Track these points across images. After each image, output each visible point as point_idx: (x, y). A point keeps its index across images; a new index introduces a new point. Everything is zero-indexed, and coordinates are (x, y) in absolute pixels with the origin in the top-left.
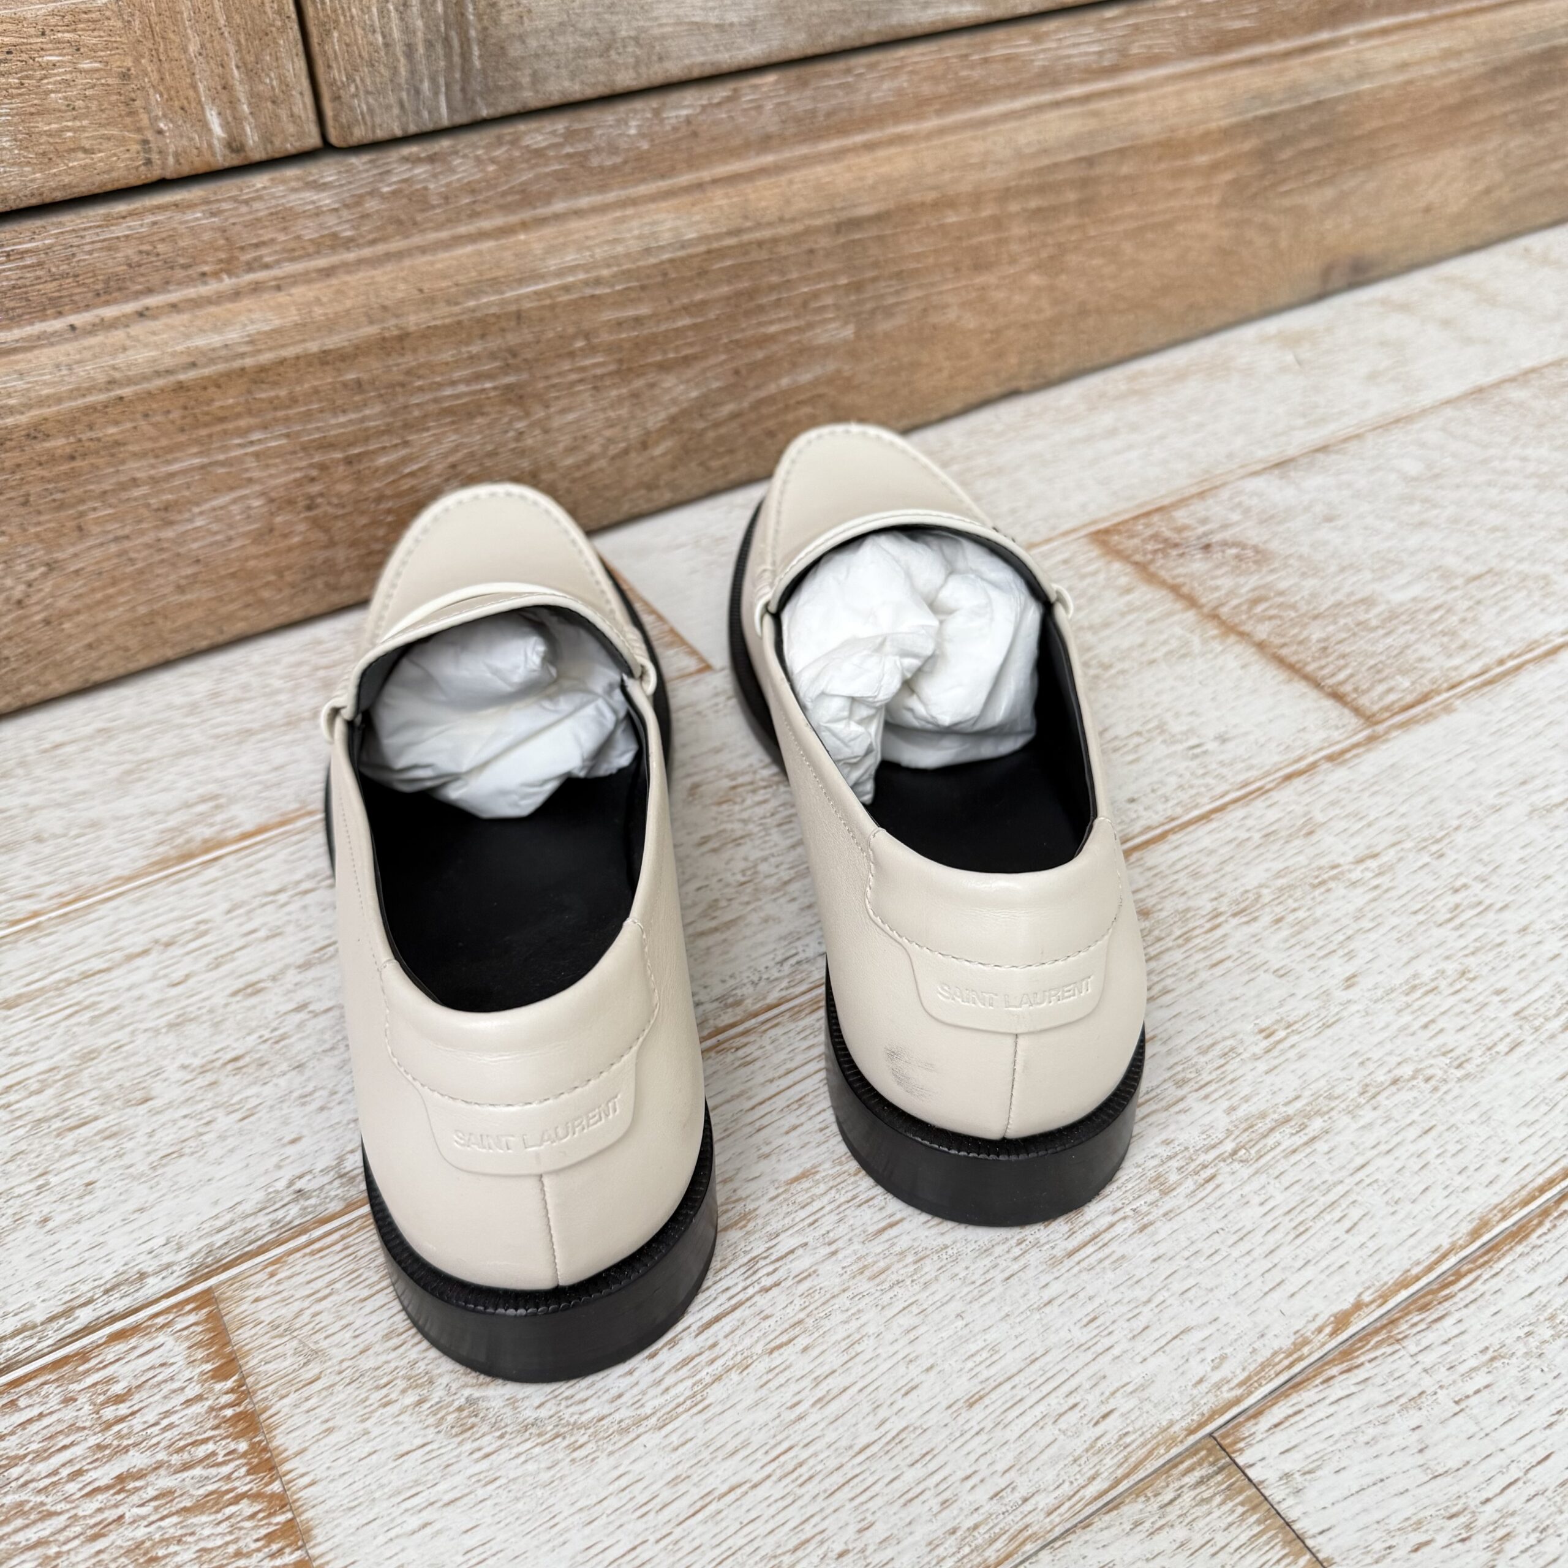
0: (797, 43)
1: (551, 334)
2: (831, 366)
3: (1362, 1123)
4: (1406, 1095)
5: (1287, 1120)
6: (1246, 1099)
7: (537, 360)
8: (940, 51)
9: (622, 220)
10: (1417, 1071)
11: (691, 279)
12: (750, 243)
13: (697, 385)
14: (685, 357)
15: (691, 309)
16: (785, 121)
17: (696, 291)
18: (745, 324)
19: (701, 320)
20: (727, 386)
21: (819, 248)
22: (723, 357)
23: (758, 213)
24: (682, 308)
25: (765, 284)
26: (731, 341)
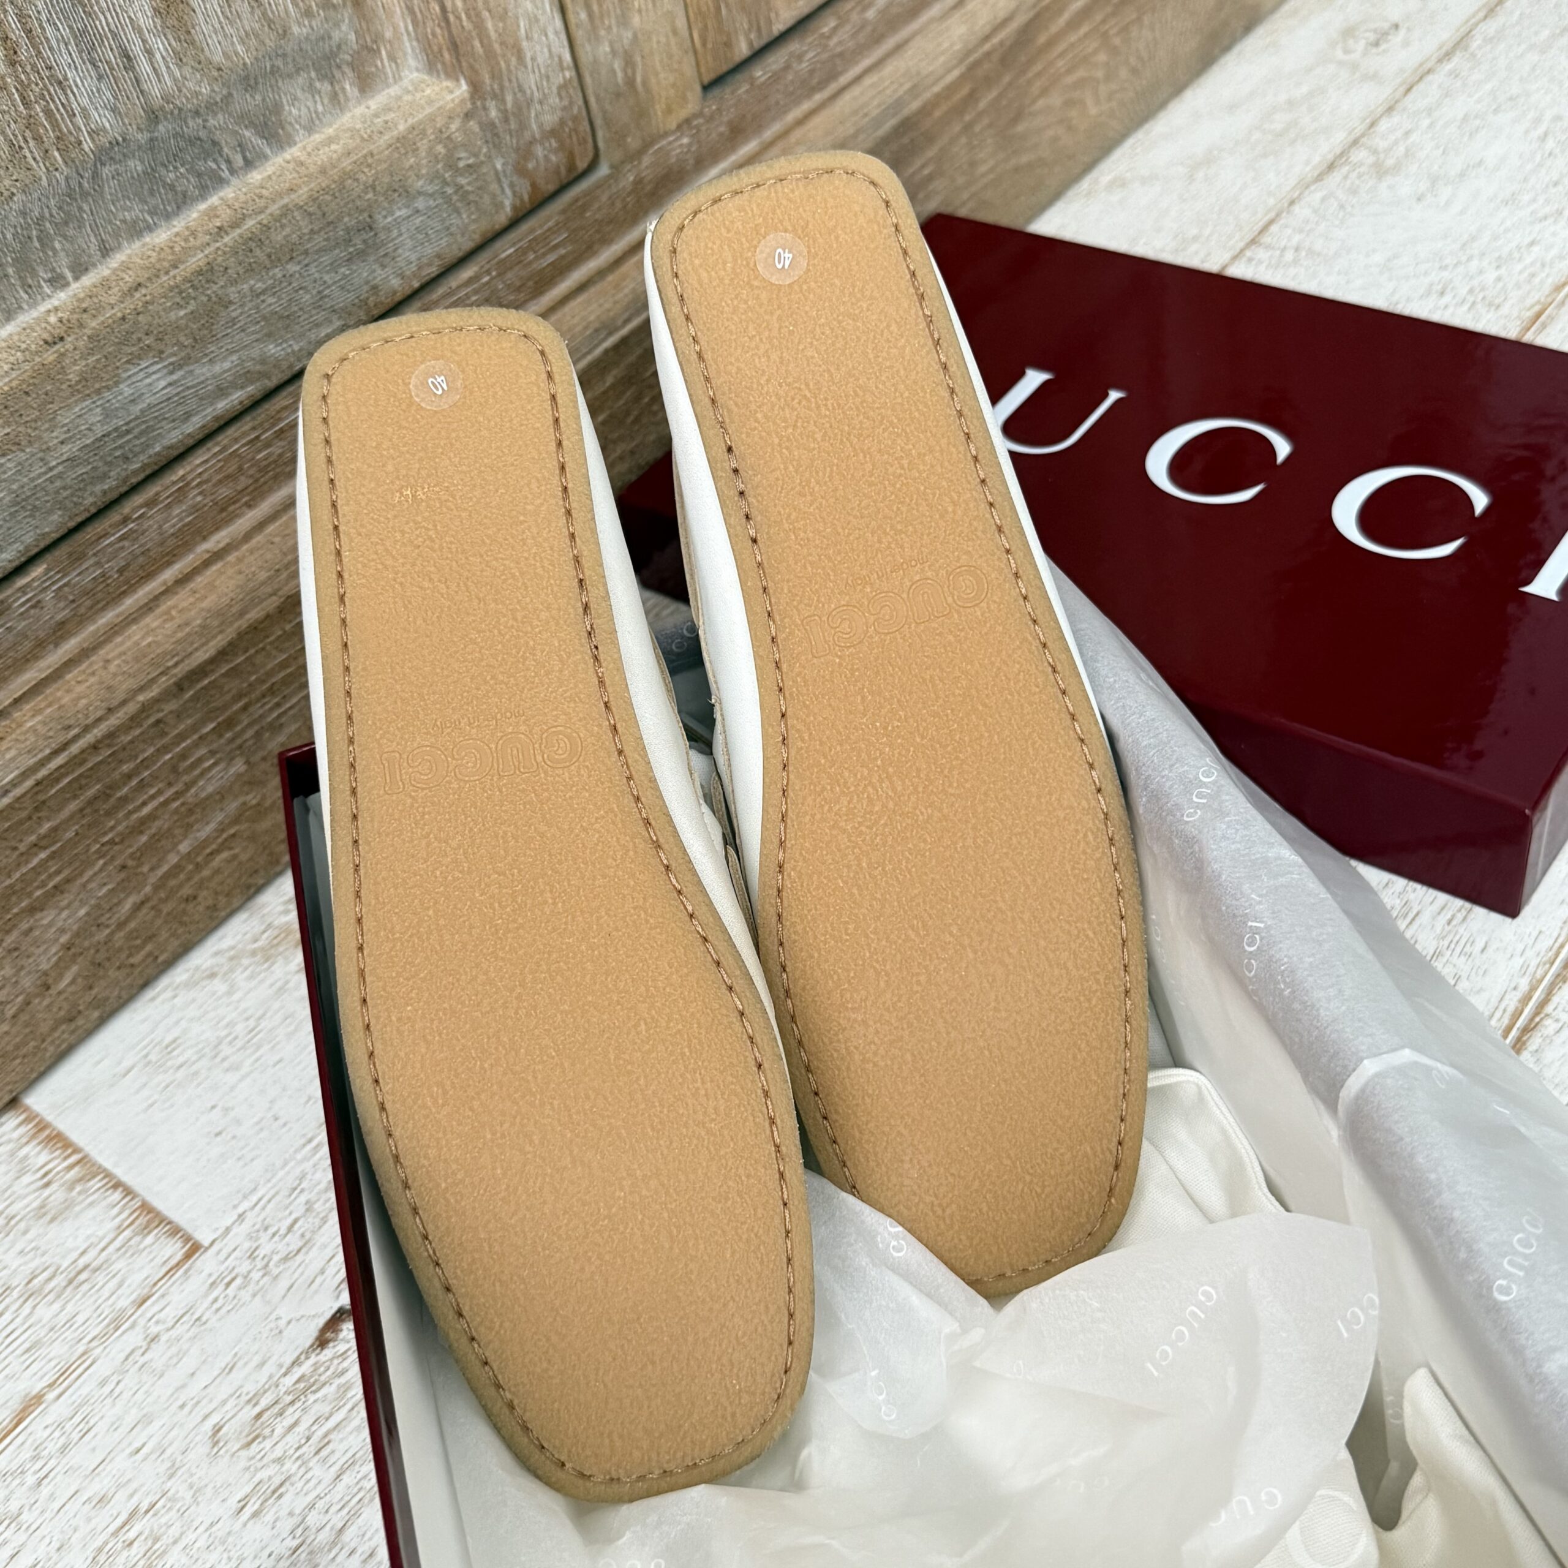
0: (53, 523)
2: (233, 806)
8: (224, 449)
11: (30, 818)
12: (83, 752)
13: (83, 903)
14: (55, 887)
15: (43, 843)
16: (73, 601)
17: (40, 825)
18: (112, 823)
19: (59, 844)
20: (118, 884)
21: (166, 716)
22: (101, 862)
23: (80, 716)
24: (30, 848)
25: (118, 777)
26: (103, 845)
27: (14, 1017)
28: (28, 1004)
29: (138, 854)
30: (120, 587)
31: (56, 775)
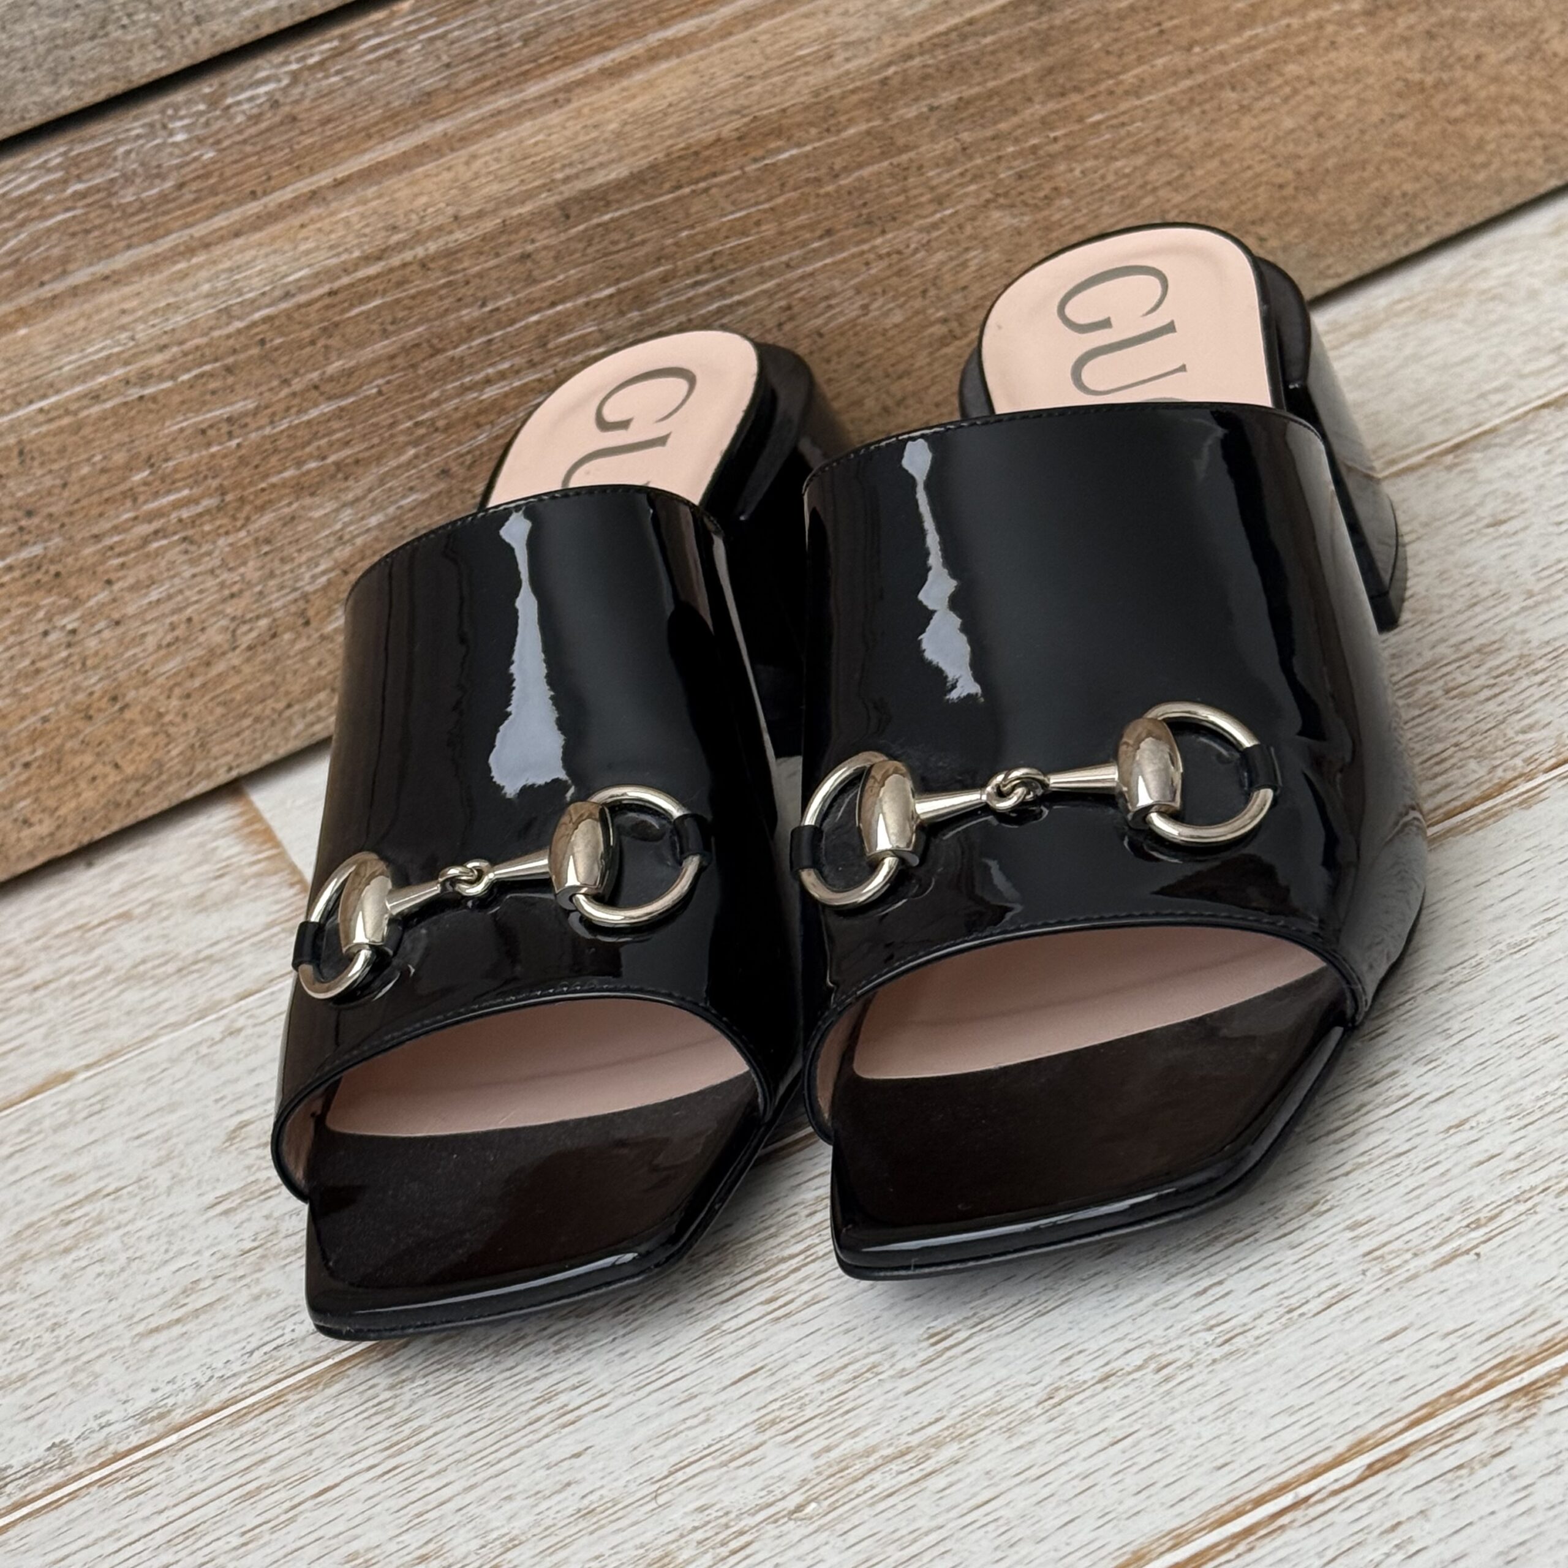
1: (85, 470)
3: (1022, 1440)
4: (1115, 1394)
5: (903, 1454)
6: (854, 1434)
7: (71, 514)
9: (184, 275)
10: (1151, 1358)
11: (313, 343)
14: (338, 465)
15: (328, 388)
16: (448, 66)
17: (328, 361)
18: (435, 394)
19: (351, 400)
20: (432, 497)
21: (537, 250)
22: (411, 452)
23: (414, 217)
24: (307, 390)
25: (452, 324)
26: (417, 424)
27: (250, 648)
28: (274, 636)
29: (469, 458)
30: (520, 64)
31: (361, 288)
